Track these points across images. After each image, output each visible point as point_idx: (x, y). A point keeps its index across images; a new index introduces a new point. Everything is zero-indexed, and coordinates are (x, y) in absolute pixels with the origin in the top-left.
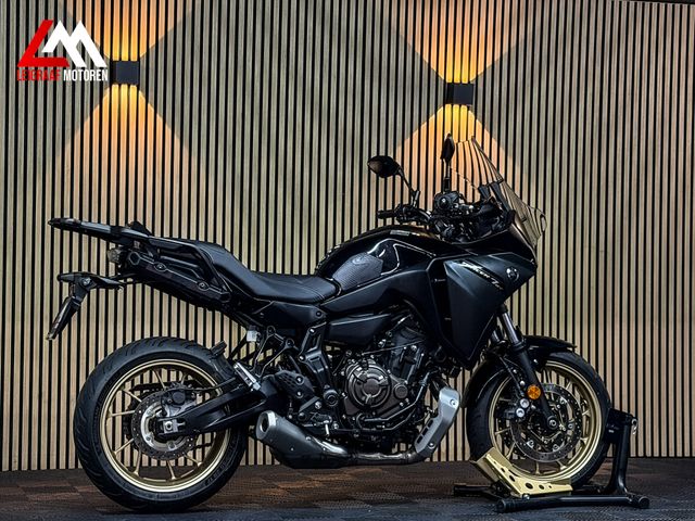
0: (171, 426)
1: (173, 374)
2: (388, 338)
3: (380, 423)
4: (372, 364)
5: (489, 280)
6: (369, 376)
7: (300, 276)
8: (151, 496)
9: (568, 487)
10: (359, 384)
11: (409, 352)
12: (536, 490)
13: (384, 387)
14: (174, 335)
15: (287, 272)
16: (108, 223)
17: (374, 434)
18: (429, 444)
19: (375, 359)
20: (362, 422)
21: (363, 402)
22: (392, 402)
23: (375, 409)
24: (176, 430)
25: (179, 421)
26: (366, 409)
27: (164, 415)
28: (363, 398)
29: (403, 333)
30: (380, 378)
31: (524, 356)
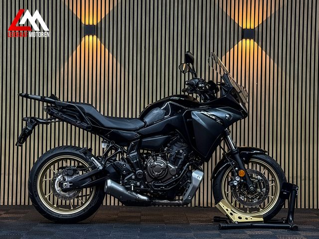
0: (66, 185)
1: (73, 162)
2: (168, 147)
3: (162, 186)
4: (159, 159)
5: (215, 120)
6: (156, 164)
7: (128, 118)
8: (59, 216)
9: (262, 219)
10: (152, 168)
11: (178, 153)
12: (243, 220)
13: (164, 169)
14: (73, 145)
15: (122, 116)
16: (39, 95)
17: (160, 191)
18: (188, 197)
19: (161, 157)
20: (154, 185)
21: (154, 176)
22: (169, 176)
23: (161, 180)
24: (69, 187)
25: (70, 183)
26: (156, 179)
27: (64, 180)
28: (154, 174)
29: (176, 144)
30: (162, 165)
31: (237, 156)
